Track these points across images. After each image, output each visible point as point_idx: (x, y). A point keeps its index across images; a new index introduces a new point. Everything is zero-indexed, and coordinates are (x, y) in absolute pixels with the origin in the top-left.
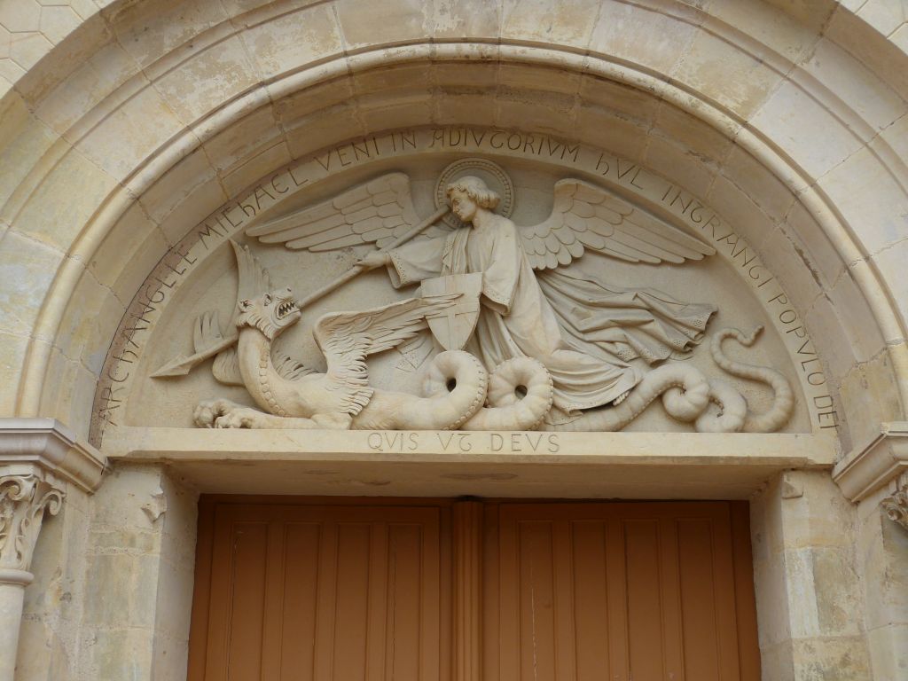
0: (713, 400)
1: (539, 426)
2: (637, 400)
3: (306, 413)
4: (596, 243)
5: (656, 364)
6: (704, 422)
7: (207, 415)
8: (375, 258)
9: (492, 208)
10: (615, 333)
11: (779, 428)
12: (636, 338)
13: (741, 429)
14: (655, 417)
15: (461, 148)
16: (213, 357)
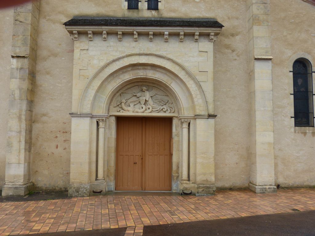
0: (167, 110)
1: (151, 112)
2: (160, 110)
3: (128, 111)
4: (157, 93)
5: (162, 106)
6: (166, 112)
7: (119, 111)
8: (135, 95)
9: (147, 90)
10: (158, 103)
11: (173, 112)
12: (160, 103)
13: (170, 113)
14: (162, 111)
15: (143, 84)
16: (119, 105)
